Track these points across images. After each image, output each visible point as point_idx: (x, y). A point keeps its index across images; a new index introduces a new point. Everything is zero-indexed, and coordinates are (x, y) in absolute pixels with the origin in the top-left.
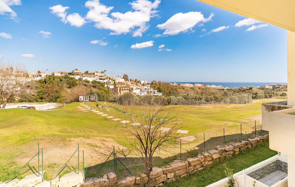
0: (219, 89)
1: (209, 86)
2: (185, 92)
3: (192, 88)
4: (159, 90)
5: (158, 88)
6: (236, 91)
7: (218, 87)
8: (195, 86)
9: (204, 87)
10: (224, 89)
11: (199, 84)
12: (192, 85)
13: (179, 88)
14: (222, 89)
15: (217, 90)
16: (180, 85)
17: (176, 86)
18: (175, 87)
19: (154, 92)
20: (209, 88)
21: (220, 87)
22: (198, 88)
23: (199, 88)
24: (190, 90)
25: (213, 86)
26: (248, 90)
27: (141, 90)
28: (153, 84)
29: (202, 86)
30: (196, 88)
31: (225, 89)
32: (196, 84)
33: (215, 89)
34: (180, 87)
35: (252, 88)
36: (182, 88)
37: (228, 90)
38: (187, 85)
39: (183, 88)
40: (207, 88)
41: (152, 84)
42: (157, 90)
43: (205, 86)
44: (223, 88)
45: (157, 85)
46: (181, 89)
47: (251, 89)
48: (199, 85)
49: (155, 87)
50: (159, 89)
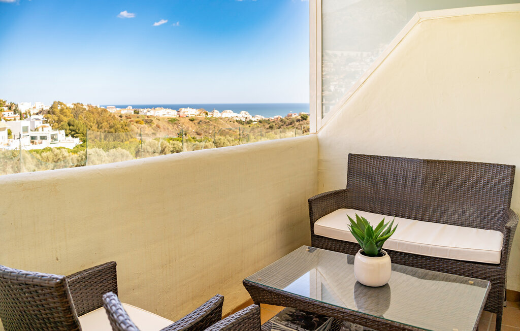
0: (240, 122)
1: (217, 114)
2: (153, 134)
3: (173, 121)
4: (72, 130)
5: (69, 125)
6: (274, 124)
7: (238, 115)
8: (181, 114)
9: (203, 115)
10: (251, 121)
11: (191, 109)
12: (173, 114)
13: (137, 122)
14: (248, 120)
15: (236, 124)
16: (140, 113)
17: (127, 117)
18: (124, 118)
19: (53, 138)
20: (216, 119)
21: (243, 115)
22: (187, 119)
23: (192, 120)
24: (167, 125)
25: (229, 114)
26: (298, 120)
27: (9, 134)
28: (54, 113)
29: (199, 114)
30: (182, 120)
31: (253, 119)
32: (183, 110)
33: (230, 120)
34: (140, 119)
35: (307, 117)
36: (146, 122)
37: (260, 122)
38: (160, 113)
39: (149, 122)
40: (210, 119)
41: (51, 112)
42: (63, 132)
43: (207, 114)
44: (250, 117)
45: (66, 116)
46: (143, 125)
47: (306, 120)
48: (192, 112)
49: (59, 121)
50: (71, 127)
